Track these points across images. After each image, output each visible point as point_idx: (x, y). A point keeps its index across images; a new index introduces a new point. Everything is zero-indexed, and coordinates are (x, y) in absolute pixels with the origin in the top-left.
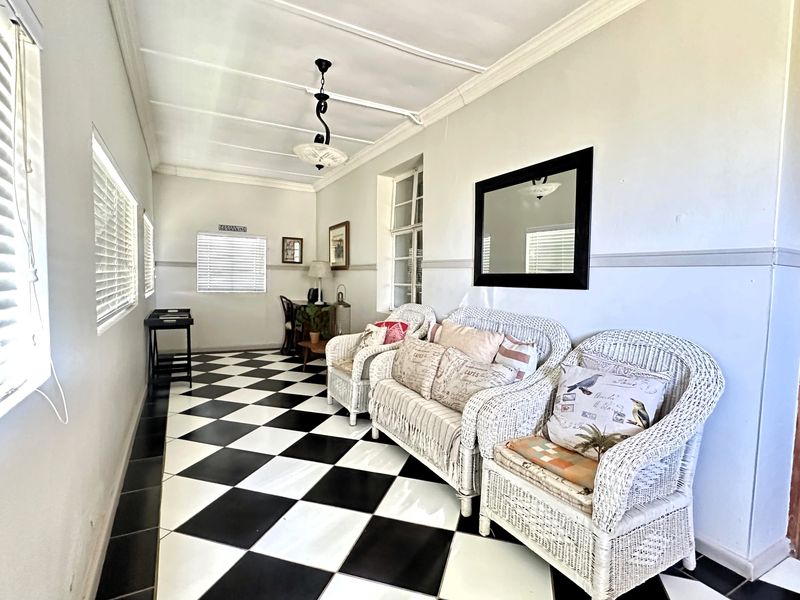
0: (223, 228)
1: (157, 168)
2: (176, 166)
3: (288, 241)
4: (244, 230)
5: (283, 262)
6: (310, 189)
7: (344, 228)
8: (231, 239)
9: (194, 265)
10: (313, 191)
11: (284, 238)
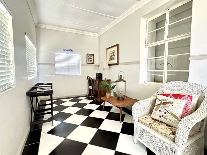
0: (64, 50)
1: (37, 25)
2: (45, 24)
3: (89, 55)
4: (72, 51)
5: (87, 63)
6: (96, 35)
7: (116, 47)
8: (67, 54)
9: (54, 65)
10: (97, 36)
11: (87, 54)
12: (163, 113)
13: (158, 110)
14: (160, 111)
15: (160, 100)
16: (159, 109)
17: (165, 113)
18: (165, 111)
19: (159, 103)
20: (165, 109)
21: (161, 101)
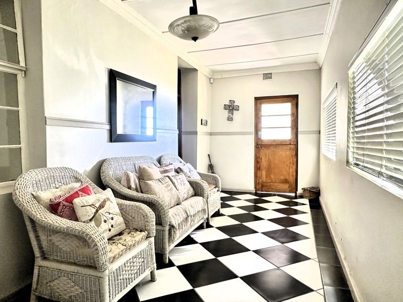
12: (110, 220)
13: (103, 222)
14: (105, 221)
15: (90, 206)
16: (103, 220)
17: (112, 219)
18: (111, 216)
19: (94, 210)
20: (110, 213)
21: (93, 205)
